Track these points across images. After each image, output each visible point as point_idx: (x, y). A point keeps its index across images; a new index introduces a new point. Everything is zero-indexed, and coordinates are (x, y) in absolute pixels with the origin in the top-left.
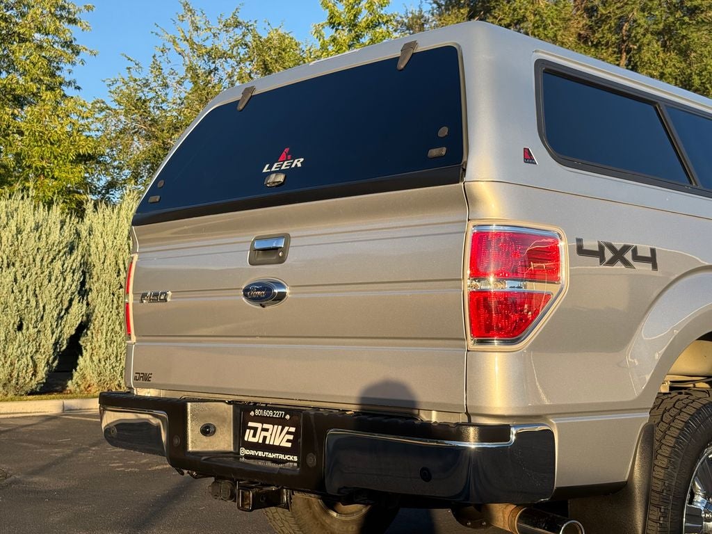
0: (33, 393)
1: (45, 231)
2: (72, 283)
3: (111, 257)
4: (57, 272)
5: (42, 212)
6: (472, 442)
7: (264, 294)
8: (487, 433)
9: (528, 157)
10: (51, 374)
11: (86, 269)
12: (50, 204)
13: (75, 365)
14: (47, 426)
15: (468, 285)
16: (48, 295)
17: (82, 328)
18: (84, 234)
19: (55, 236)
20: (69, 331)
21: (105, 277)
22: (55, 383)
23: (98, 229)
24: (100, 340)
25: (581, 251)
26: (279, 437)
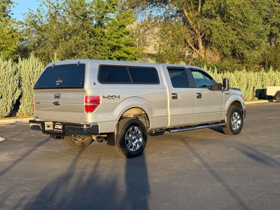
0: (6, 117)
1: (7, 68)
2: (16, 84)
3: (27, 76)
4: (11, 81)
5: (6, 62)
6: (85, 127)
7: (56, 104)
8: (87, 125)
9: (95, 84)
10: (11, 111)
11: (20, 79)
12: (7, 59)
13: (18, 108)
14: (12, 126)
15: (85, 104)
16: (9, 87)
17: (20, 97)
18: (19, 68)
19: (10, 70)
20: (16, 98)
21: (26, 81)
22: (13, 113)
23: (23, 67)
24: (26, 100)
25: (104, 97)
26: (60, 127)
